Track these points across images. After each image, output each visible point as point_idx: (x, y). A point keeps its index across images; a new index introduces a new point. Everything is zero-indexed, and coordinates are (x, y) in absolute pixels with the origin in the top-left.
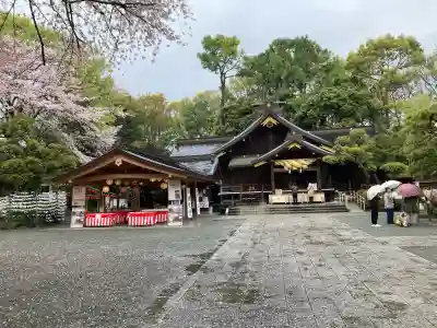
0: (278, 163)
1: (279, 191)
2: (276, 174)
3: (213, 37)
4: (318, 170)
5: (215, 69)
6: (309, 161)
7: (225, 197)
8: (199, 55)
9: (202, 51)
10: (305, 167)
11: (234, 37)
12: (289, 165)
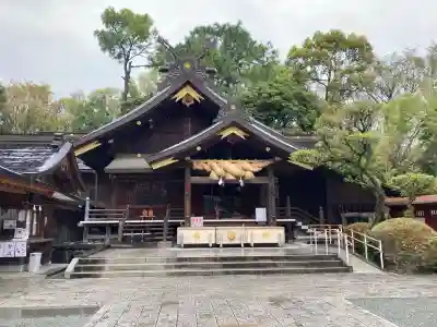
0: (199, 165)
1: (198, 221)
2: (194, 186)
3: (117, 10)
4: (271, 182)
5: (119, 56)
6: (257, 165)
7: (92, 229)
8: (96, 32)
9: (102, 27)
10: (249, 175)
11: (146, 16)
12: (219, 170)
